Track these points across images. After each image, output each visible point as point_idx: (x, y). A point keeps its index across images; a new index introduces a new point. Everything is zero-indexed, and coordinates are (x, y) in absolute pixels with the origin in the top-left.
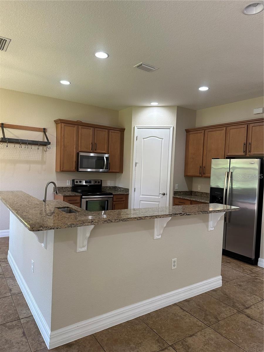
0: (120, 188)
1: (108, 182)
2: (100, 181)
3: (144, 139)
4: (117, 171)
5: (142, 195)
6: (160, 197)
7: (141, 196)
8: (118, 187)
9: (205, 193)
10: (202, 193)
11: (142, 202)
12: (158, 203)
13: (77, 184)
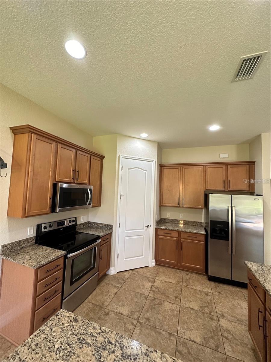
0: (97, 224)
1: (81, 218)
2: (74, 219)
3: (130, 170)
4: (97, 204)
5: (127, 230)
6: (144, 230)
7: (126, 232)
8: (93, 222)
9: (175, 220)
10: (173, 220)
11: (127, 238)
12: (142, 236)
13: (46, 230)
